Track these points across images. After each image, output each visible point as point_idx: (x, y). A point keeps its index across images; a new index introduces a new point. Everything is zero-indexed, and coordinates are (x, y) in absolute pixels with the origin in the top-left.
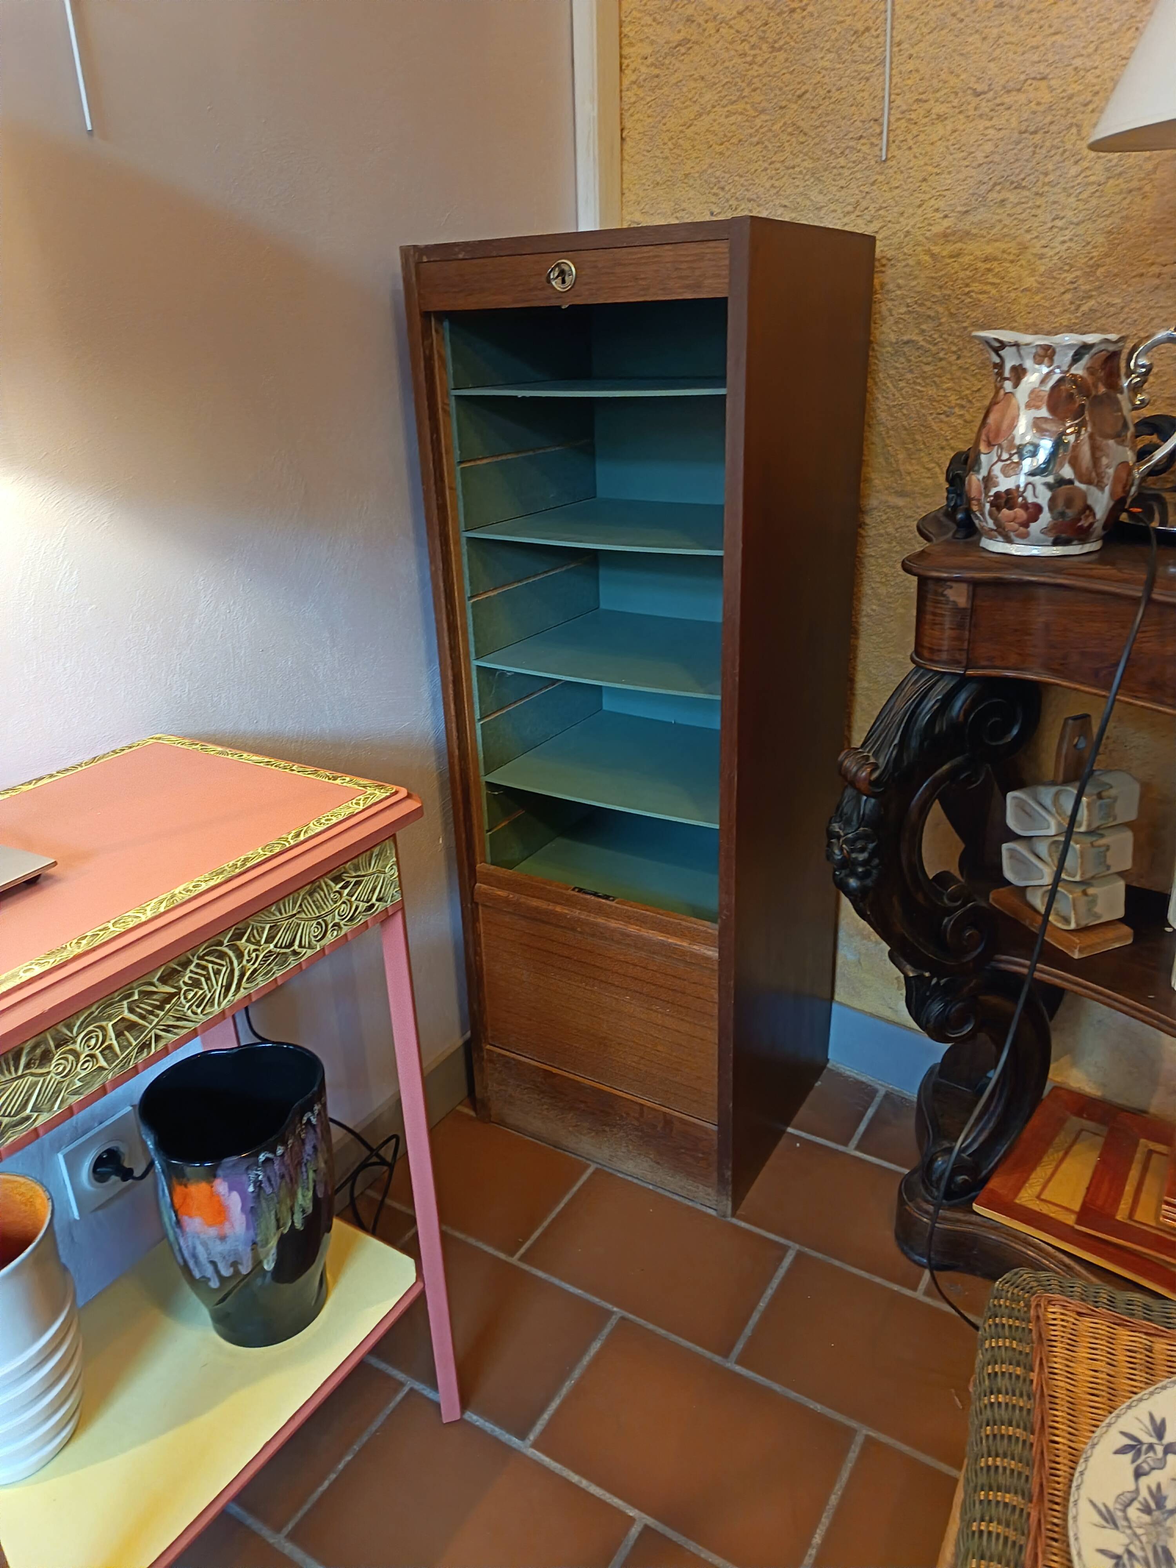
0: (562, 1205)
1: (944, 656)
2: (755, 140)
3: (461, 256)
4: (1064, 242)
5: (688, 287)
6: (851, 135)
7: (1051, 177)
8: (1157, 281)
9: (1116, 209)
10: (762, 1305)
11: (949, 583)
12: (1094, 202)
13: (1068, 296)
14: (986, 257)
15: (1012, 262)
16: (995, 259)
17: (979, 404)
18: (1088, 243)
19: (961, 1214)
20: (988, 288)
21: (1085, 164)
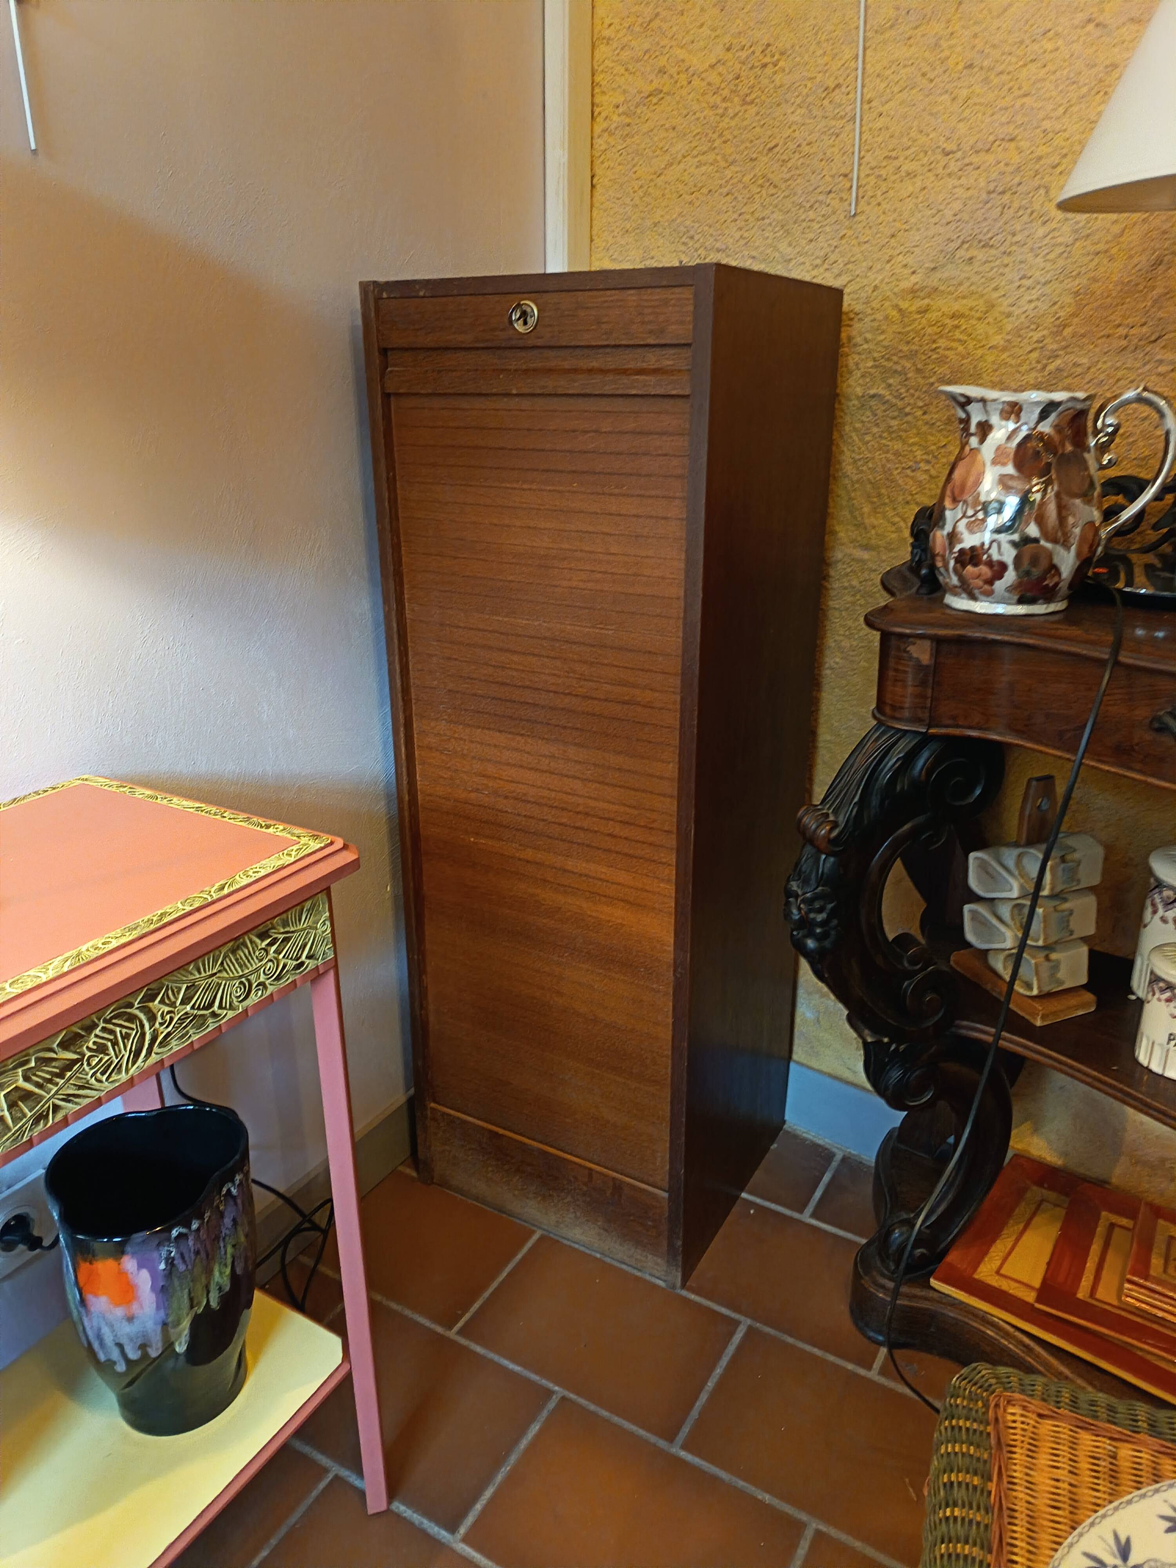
0: (504, 1274)
1: (906, 714)
2: (725, 190)
3: (421, 294)
4: (1030, 301)
5: (651, 332)
6: (819, 190)
7: (1018, 238)
8: (1124, 343)
9: (1083, 270)
10: (710, 1385)
11: (911, 640)
12: (1061, 262)
13: (1035, 355)
14: (954, 313)
15: (979, 319)
16: (962, 316)
17: (944, 460)
18: (1055, 304)
19: (918, 1290)
20: (955, 344)
21: (1054, 225)
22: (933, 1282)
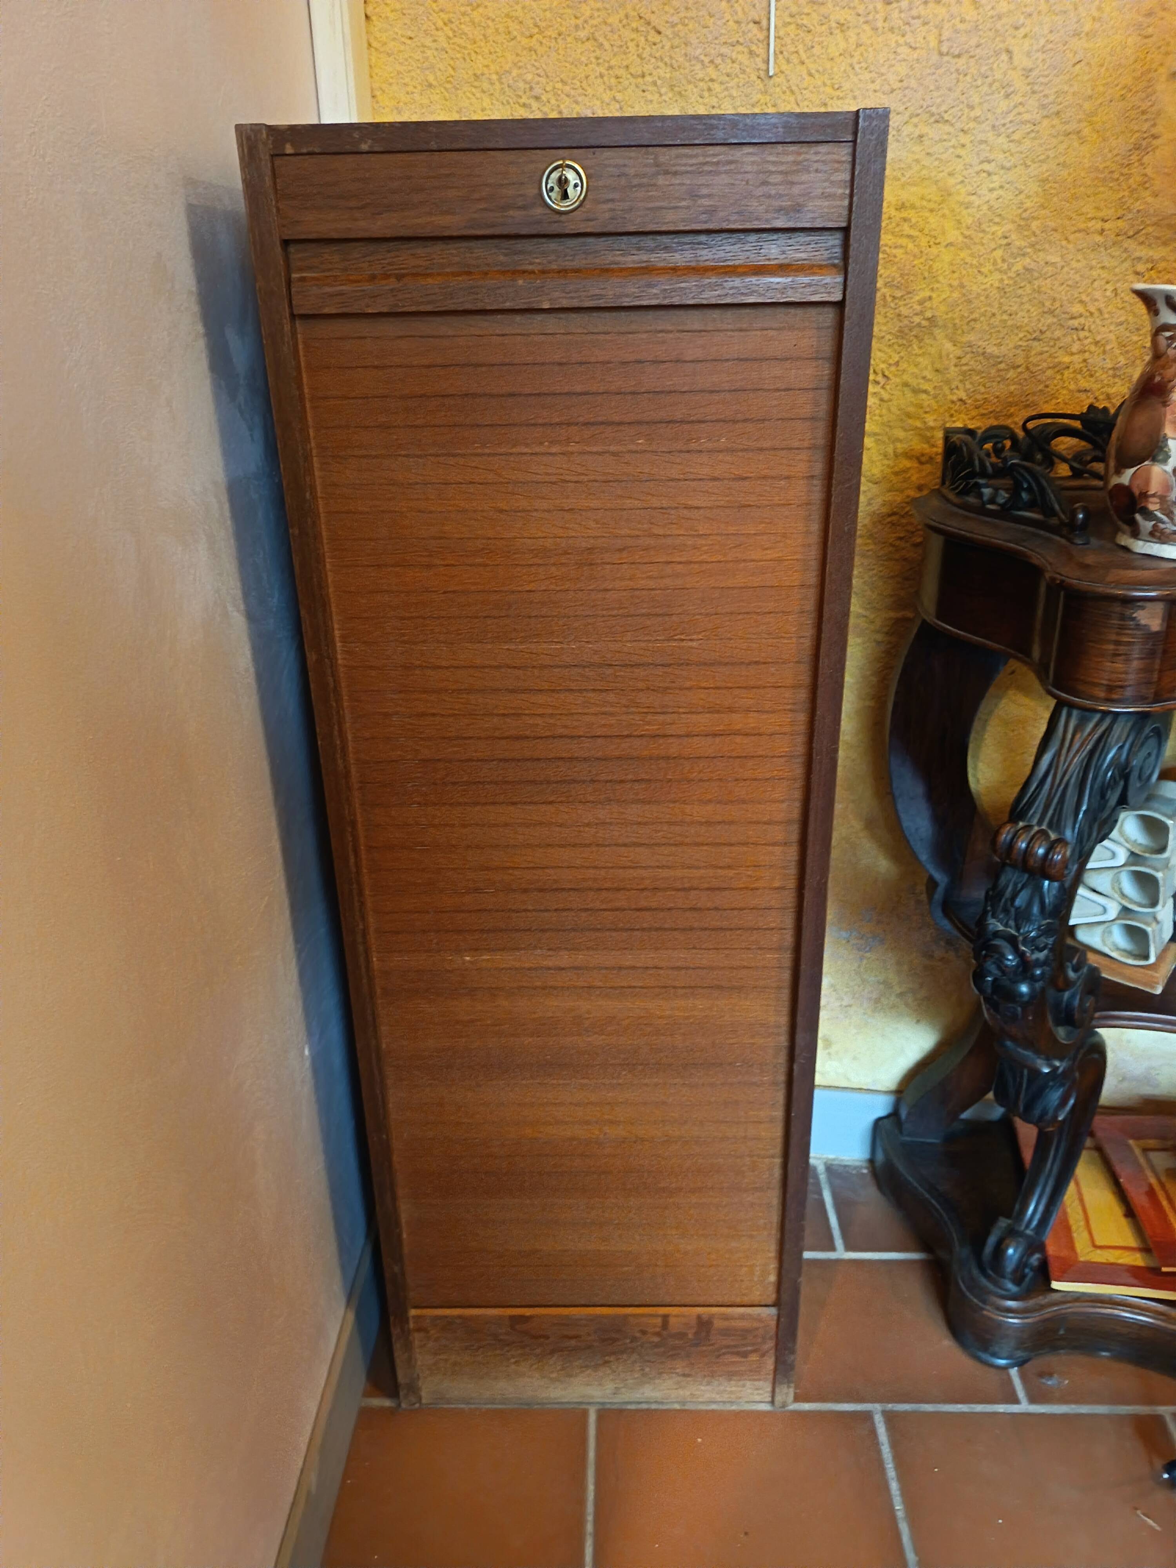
4: (991, 190)
6: (723, 39)
7: (977, 112)
8: (1098, 239)
9: (1051, 154)
11: (1139, 604)
12: (1027, 144)
13: (999, 253)
14: (903, 204)
15: (932, 211)
16: (913, 207)
17: (898, 380)
18: (1020, 193)
20: (904, 241)
21: (1018, 99)
22: (1055, 1285)
